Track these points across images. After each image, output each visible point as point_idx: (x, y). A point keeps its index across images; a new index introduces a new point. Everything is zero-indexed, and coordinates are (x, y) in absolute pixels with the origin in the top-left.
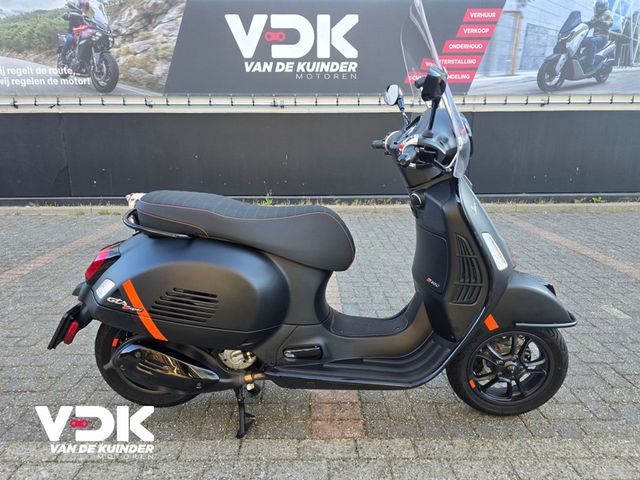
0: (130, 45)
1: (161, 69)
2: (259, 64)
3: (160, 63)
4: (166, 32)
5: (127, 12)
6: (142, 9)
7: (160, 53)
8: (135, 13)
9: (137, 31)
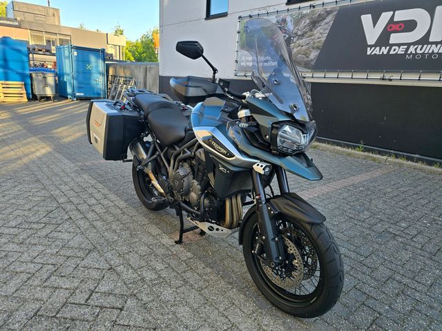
0: (300, 41)
1: (314, 55)
2: (378, 48)
3: (314, 51)
4: (321, 31)
5: (303, 22)
6: (312, 18)
7: (315, 45)
8: (308, 21)
9: (306, 33)
